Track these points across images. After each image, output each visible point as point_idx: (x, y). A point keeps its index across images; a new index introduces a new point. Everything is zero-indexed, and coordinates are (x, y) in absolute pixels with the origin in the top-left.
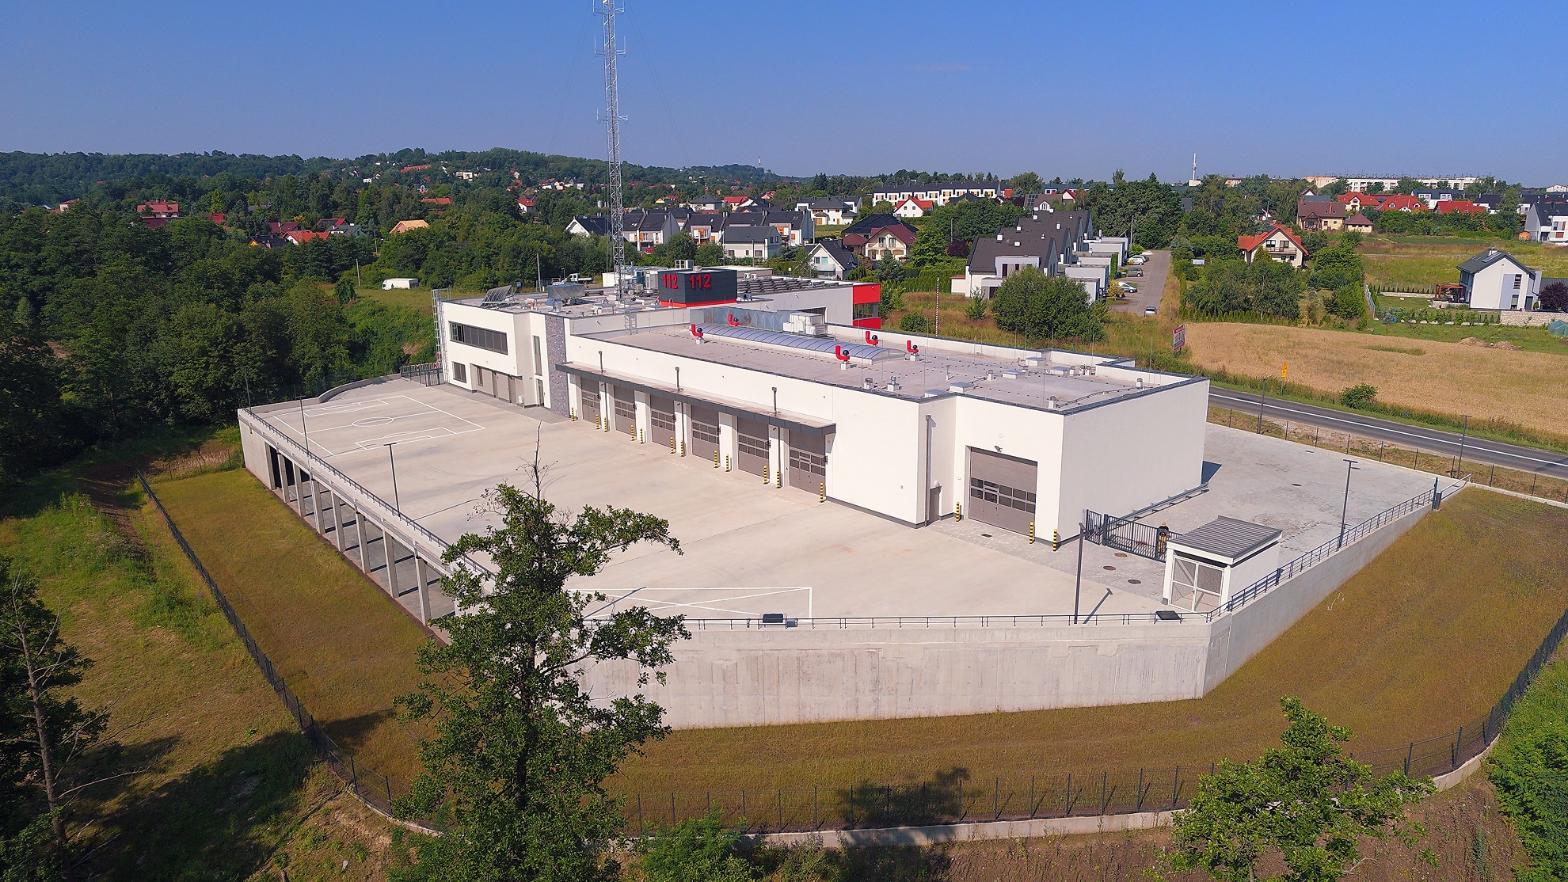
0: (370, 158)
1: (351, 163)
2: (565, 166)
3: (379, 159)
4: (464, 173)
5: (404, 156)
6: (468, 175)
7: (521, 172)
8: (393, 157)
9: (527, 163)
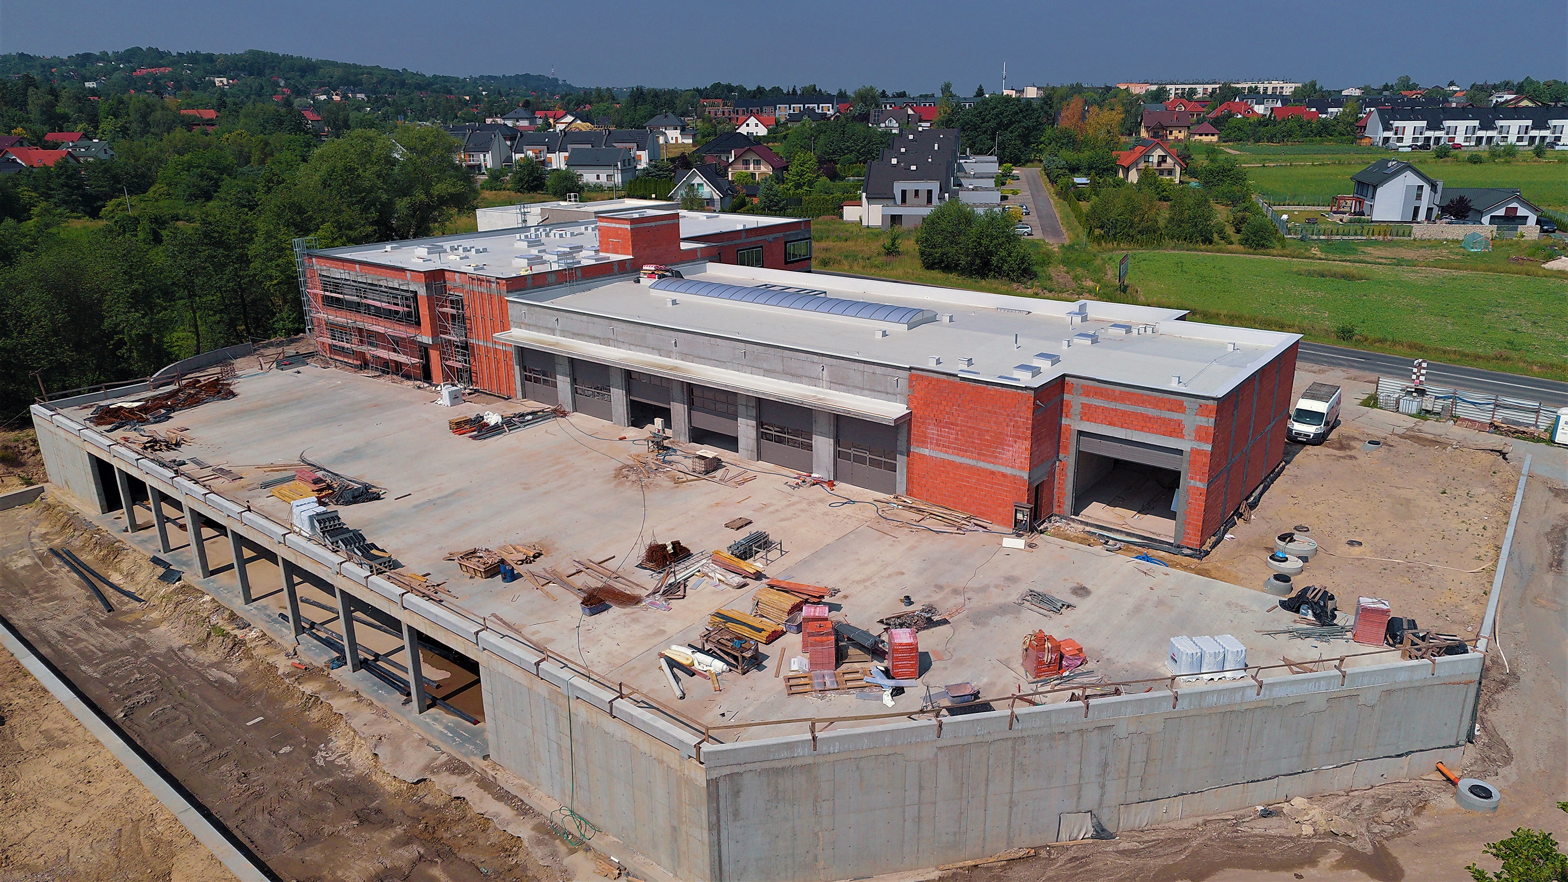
0: (87, 58)
1: (63, 63)
2: (338, 73)
3: (99, 59)
4: (216, 79)
5: (132, 55)
6: (221, 81)
7: (286, 79)
8: (120, 57)
9: (292, 68)
